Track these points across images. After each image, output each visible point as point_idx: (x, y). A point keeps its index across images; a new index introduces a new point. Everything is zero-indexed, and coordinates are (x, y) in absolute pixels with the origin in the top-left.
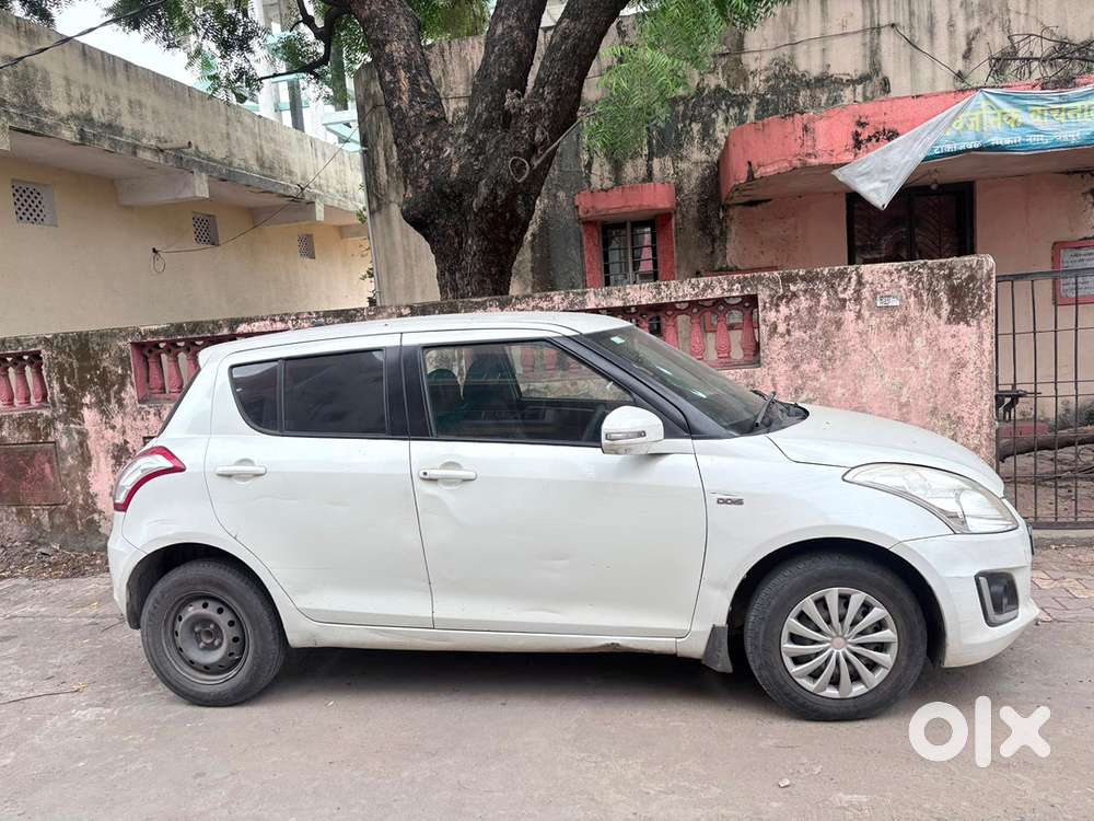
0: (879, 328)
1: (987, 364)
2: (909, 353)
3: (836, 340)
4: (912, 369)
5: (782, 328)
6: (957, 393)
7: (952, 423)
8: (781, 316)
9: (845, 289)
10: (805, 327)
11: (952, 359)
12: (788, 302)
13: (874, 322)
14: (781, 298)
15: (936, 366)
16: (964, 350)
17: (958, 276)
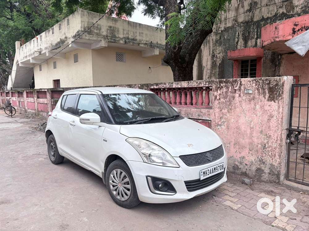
0: (245, 100)
1: (280, 117)
2: (254, 110)
3: (233, 103)
4: (255, 116)
5: (218, 98)
6: (270, 126)
7: (267, 137)
8: (218, 94)
9: (236, 86)
10: (225, 98)
11: (268, 114)
12: (220, 89)
13: (244, 98)
14: (218, 88)
15: (263, 116)
16: (273, 111)
17: (272, 84)
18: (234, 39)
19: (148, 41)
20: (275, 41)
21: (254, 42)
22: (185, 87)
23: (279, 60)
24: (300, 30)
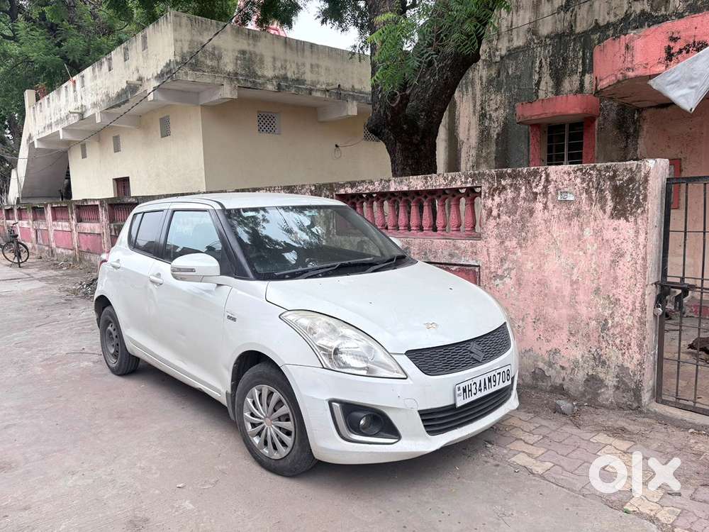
0: (559, 217)
1: (641, 256)
3: (529, 225)
4: (581, 253)
5: (495, 213)
6: (616, 278)
7: (611, 302)
8: (495, 203)
9: (537, 185)
10: (511, 213)
11: (613, 249)
12: (499, 193)
13: (555, 212)
14: (495, 190)
15: (600, 253)
16: (623, 242)
17: (621, 177)
18: (531, 76)
19: (332, 85)
20: (625, 78)
21: (578, 83)
22: (418, 189)
23: (634, 123)
24: (684, 52)
